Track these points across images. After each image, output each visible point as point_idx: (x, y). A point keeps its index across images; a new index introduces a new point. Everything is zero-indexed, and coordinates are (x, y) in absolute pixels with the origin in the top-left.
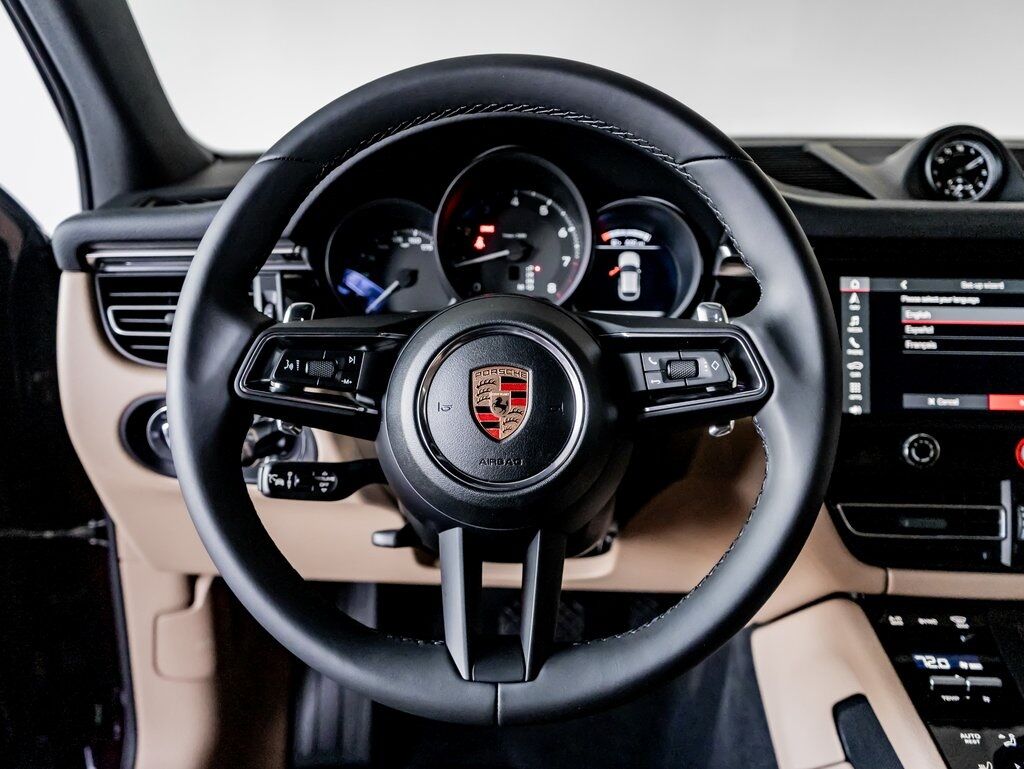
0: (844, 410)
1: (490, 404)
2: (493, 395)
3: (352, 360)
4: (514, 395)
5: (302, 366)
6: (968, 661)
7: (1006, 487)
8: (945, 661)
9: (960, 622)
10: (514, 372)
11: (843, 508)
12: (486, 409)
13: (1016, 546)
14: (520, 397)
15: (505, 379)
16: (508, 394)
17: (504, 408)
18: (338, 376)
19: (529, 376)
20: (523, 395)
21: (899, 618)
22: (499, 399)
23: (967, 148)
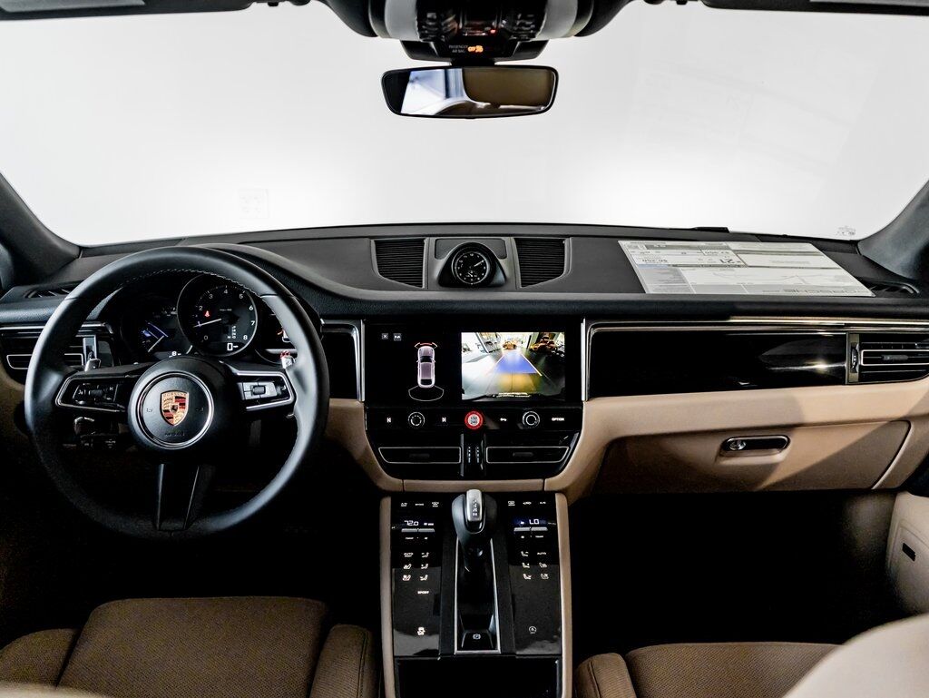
1: (169, 408)
2: (170, 405)
3: (111, 389)
4: (180, 404)
5: (87, 392)
10: (180, 394)
12: (168, 411)
14: (183, 405)
15: (176, 397)
16: (178, 404)
17: (176, 410)
18: (105, 397)
19: (187, 396)
20: (184, 404)
22: (174, 406)
23: (476, 255)
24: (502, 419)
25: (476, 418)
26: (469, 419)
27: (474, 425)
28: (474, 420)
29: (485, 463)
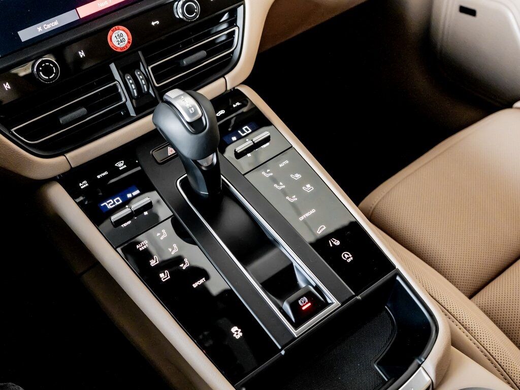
6: (131, 192)
7: (113, 67)
8: (118, 198)
11: (15, 131)
13: (134, 101)
21: (85, 182)
24: (153, 24)
25: (121, 35)
26: (114, 39)
27: (123, 45)
28: (120, 39)
29: (154, 87)
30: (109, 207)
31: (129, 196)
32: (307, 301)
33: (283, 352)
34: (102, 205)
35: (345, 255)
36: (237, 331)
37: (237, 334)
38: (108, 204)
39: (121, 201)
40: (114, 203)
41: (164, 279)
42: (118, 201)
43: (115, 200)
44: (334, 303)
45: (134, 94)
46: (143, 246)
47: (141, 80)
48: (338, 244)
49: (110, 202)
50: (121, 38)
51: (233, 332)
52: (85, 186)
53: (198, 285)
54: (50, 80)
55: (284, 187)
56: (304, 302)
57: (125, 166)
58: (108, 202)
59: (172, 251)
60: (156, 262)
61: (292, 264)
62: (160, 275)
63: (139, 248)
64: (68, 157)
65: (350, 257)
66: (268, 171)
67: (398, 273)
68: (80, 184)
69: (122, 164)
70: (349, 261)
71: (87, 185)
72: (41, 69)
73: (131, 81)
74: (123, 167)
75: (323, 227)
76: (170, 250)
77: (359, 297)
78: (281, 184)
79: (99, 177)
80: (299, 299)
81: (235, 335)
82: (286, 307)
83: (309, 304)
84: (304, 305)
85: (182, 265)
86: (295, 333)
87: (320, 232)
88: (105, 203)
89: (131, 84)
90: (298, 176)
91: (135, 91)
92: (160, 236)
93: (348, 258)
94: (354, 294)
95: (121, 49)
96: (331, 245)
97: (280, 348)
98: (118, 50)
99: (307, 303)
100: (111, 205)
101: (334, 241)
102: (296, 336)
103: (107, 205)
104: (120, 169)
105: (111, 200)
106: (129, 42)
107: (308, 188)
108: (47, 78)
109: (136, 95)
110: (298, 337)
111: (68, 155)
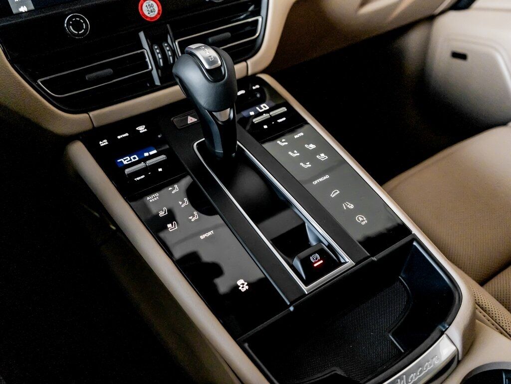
0: (14, 12)
6: (148, 152)
7: (142, 35)
8: (135, 156)
9: (142, 129)
11: (41, 82)
13: (159, 71)
21: (105, 141)
30: (125, 163)
31: (146, 154)
32: (319, 258)
33: (292, 309)
34: (119, 161)
35: (360, 218)
36: (243, 284)
37: (243, 287)
38: (125, 160)
39: (137, 159)
40: (131, 160)
41: (170, 229)
42: (134, 158)
43: (132, 157)
44: (348, 262)
45: (160, 64)
46: (154, 198)
47: (168, 51)
48: (352, 208)
49: (127, 159)
50: (152, 8)
51: (239, 285)
52: (105, 144)
53: (206, 237)
54: (78, 35)
55: (298, 154)
56: (316, 259)
57: (146, 130)
58: (124, 158)
59: (182, 205)
60: (165, 213)
61: (304, 224)
62: (168, 225)
63: (149, 200)
64: (91, 115)
65: (364, 220)
66: (283, 140)
67: (415, 239)
68: (100, 143)
69: (143, 128)
70: (363, 223)
71: (107, 143)
72: (71, 22)
73: (158, 51)
74: (144, 131)
75: (337, 192)
76: (180, 203)
77: (374, 259)
78: (295, 152)
79: (119, 137)
80: (311, 255)
81: (240, 288)
82: (297, 263)
83: (322, 262)
84: (316, 262)
85: (191, 218)
86: (305, 289)
87: (334, 195)
88: (122, 160)
89: (158, 53)
90: (312, 146)
91: (161, 60)
92: (172, 190)
93: (363, 221)
94: (369, 255)
95: (151, 18)
96: (345, 208)
97: (289, 303)
98: (148, 19)
99: (319, 261)
100: (127, 162)
101: (348, 204)
102: (307, 293)
103: (123, 161)
104: (141, 132)
105: (128, 157)
106: (158, 13)
107: (322, 157)
108: (77, 33)
109: (162, 64)
110: (308, 294)
111: (91, 114)
